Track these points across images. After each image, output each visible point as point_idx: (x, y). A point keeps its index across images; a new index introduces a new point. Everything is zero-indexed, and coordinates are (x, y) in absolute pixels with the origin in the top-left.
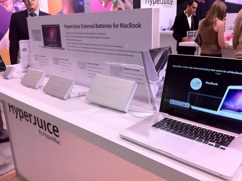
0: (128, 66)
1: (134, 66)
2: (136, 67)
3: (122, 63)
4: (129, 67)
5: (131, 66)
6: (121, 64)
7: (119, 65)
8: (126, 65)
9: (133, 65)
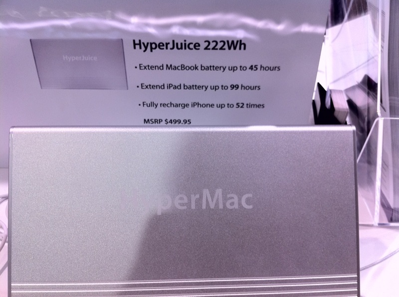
0: (168, 26)
1: (204, 26)
2: (225, 27)
3: (121, 16)
4: (175, 30)
5: (185, 25)
6: (113, 18)
7: (97, 30)
8: (153, 21)
9: (200, 19)
